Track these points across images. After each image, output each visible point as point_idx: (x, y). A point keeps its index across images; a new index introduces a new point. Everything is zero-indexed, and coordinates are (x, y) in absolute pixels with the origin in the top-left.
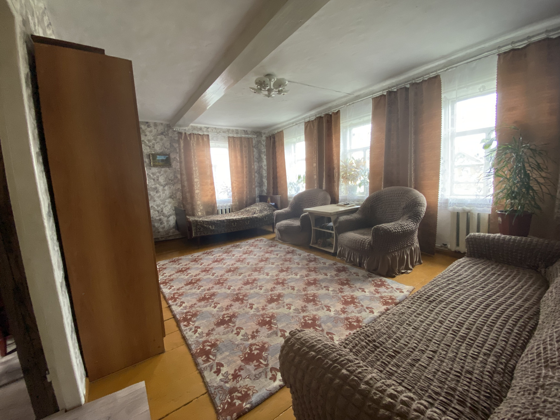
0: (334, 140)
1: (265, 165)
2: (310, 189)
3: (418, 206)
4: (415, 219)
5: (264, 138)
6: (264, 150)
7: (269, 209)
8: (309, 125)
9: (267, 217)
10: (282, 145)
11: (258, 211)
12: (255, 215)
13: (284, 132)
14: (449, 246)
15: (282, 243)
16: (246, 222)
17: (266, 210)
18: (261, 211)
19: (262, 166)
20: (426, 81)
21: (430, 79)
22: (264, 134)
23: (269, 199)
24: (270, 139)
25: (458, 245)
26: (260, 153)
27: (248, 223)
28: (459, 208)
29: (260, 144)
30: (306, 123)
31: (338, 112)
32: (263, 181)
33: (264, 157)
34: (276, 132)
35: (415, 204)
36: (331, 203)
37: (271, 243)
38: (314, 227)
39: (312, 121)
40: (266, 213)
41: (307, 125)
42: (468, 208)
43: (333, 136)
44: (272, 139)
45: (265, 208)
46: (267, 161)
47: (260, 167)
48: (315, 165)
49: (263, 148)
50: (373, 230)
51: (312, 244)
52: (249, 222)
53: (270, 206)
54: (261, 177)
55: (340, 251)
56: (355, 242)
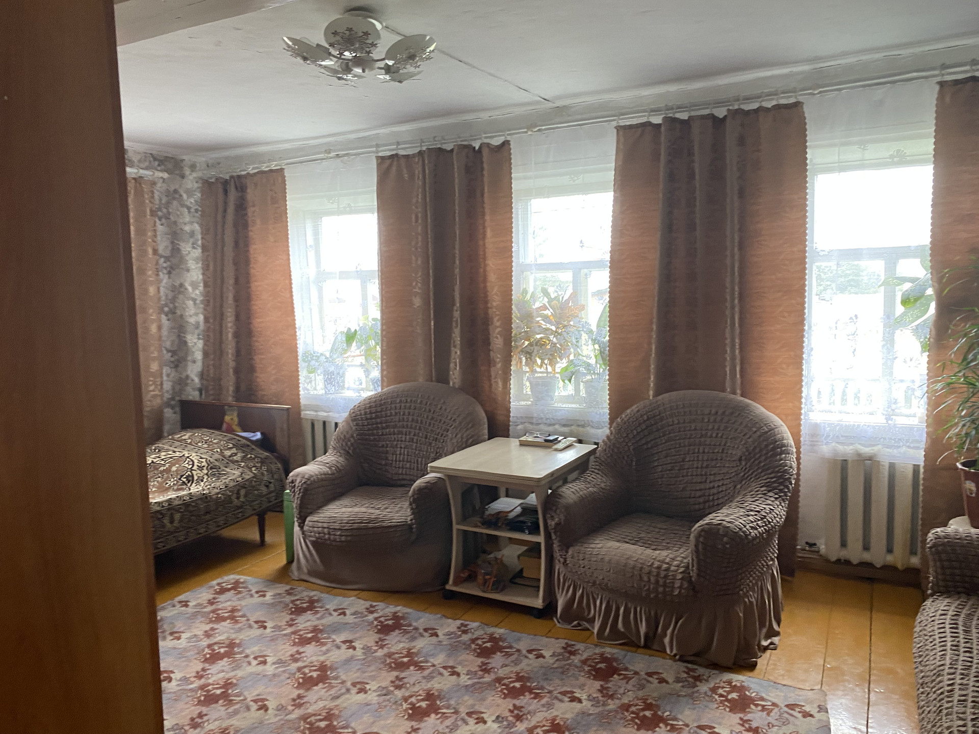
0: (489, 233)
1: (194, 285)
2: (402, 386)
3: (781, 454)
4: (781, 491)
5: (191, 181)
6: (191, 225)
7: (244, 459)
8: (394, 168)
9: (243, 492)
10: (280, 216)
11: (201, 468)
12: (195, 489)
13: (287, 174)
14: (823, 548)
15: (329, 590)
16: (166, 521)
17: (230, 461)
18: (214, 470)
19: (181, 285)
20: (767, 110)
21: (778, 107)
22: (193, 167)
23: (231, 418)
24: (226, 192)
25: (844, 544)
26: (175, 235)
27: (176, 524)
28: (847, 450)
29: (175, 203)
30: (381, 160)
31: (506, 143)
32: (186, 343)
33: (193, 255)
34: (251, 170)
35: (774, 449)
36: (491, 437)
37: (289, 593)
38: (458, 524)
39: (407, 157)
40: (234, 474)
41: (390, 165)
42: (866, 450)
43: (487, 217)
44: (233, 194)
45: (228, 453)
46: (205, 269)
47: (178, 290)
48: (417, 302)
49: (187, 219)
50: (699, 535)
51: (455, 583)
52: (177, 516)
53: (244, 446)
54: (180, 328)
55: (570, 603)
56: (638, 572)
